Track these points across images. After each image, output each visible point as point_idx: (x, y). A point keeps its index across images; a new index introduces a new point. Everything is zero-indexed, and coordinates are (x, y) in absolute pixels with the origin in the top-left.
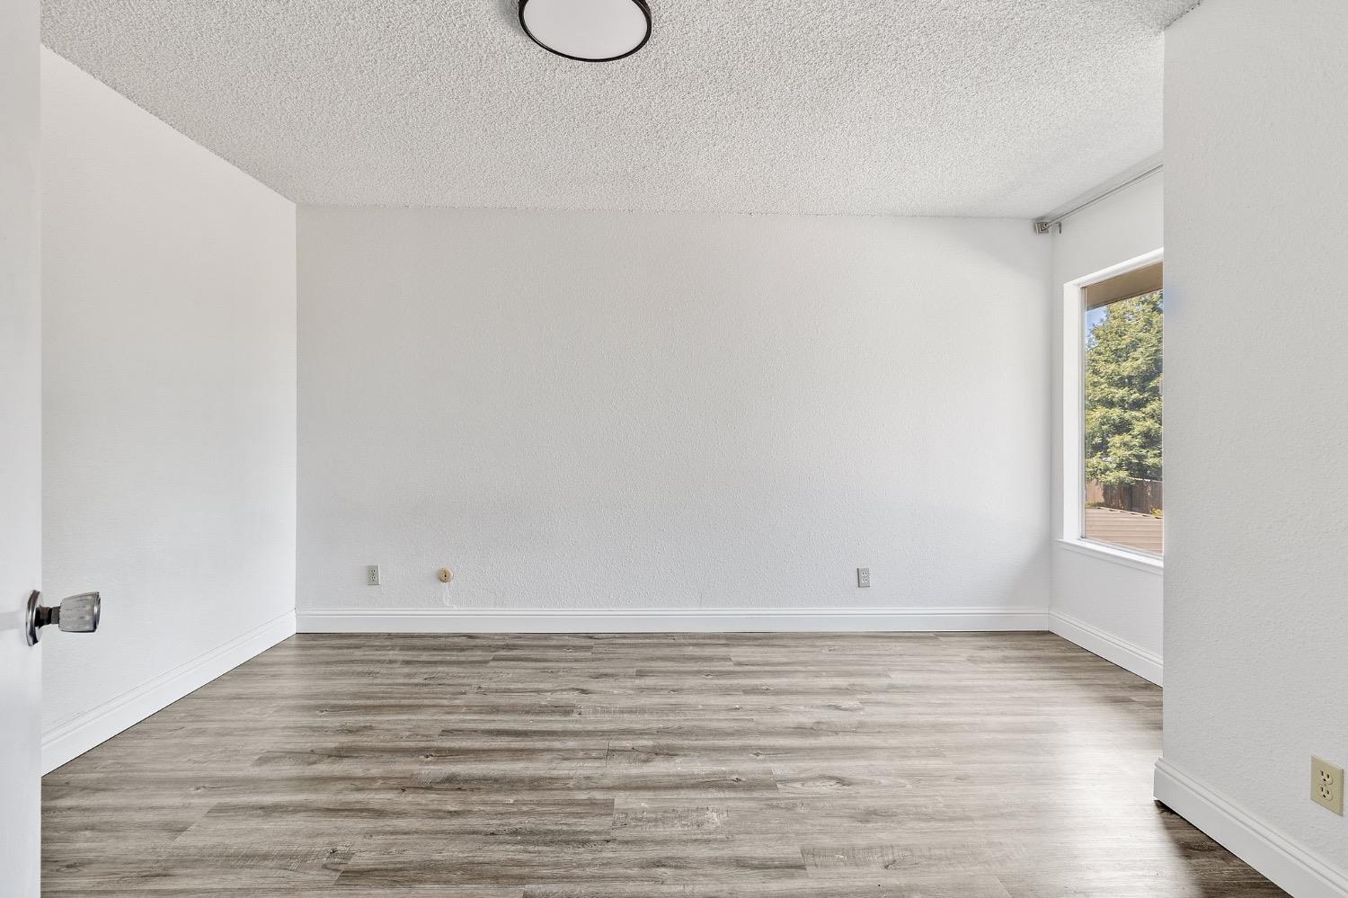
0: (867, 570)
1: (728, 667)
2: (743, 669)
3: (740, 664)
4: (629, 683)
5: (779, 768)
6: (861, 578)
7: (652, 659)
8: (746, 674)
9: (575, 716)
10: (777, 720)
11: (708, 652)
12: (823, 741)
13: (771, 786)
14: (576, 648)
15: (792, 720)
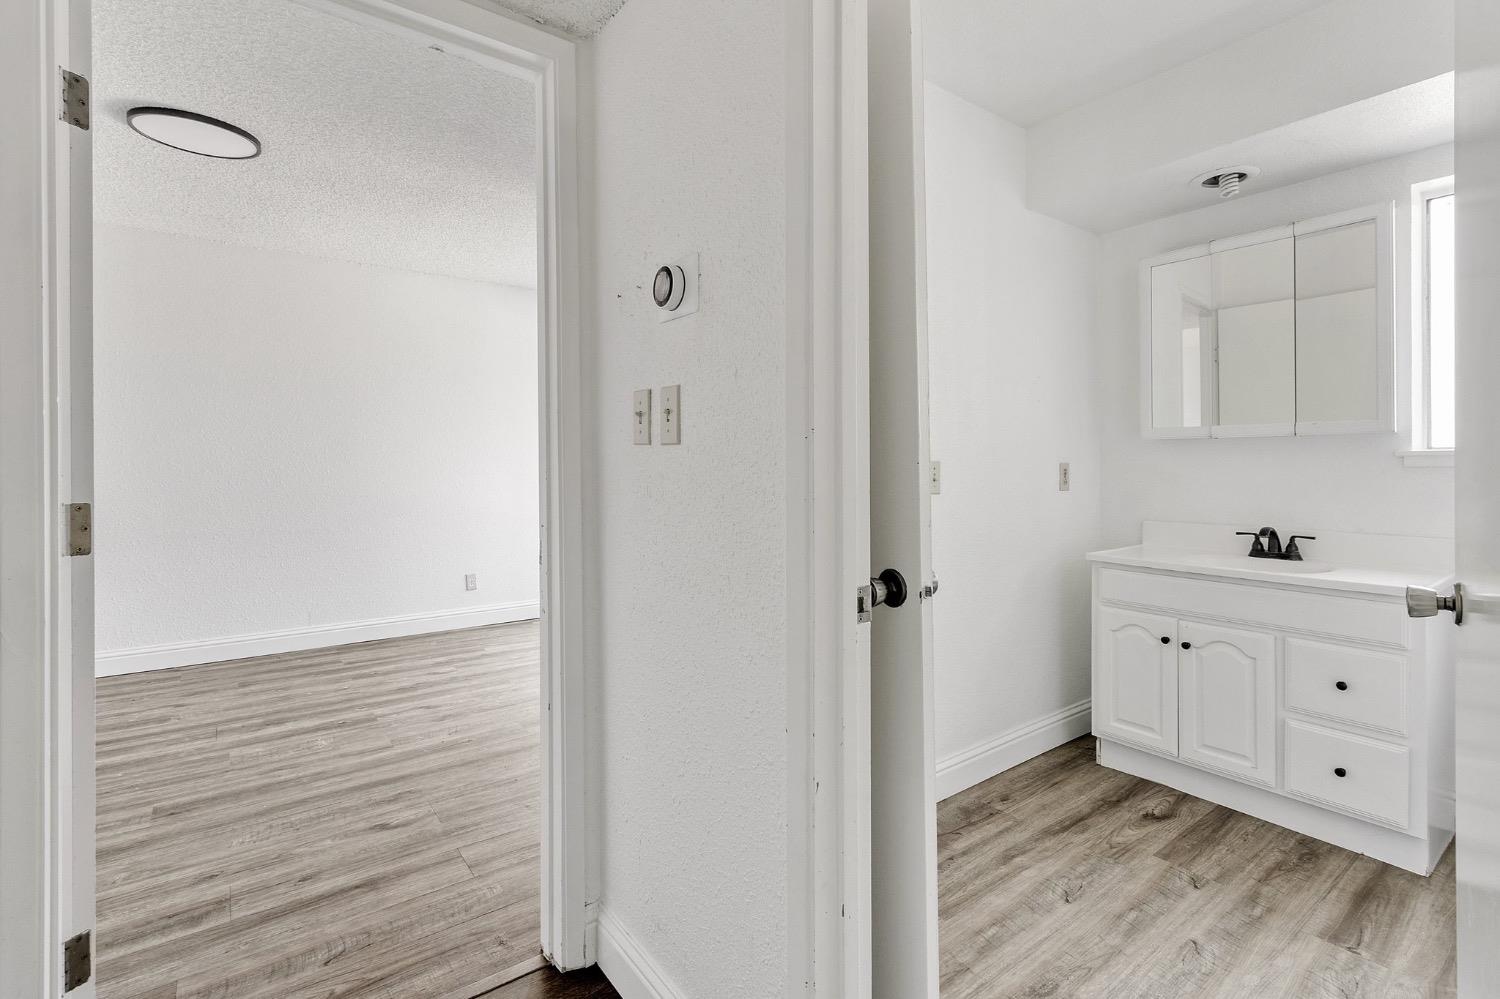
0: (473, 576)
1: (341, 666)
2: (352, 666)
3: (350, 663)
4: (231, 692)
5: (378, 711)
6: (469, 583)
7: (255, 674)
8: (355, 668)
9: (173, 721)
10: (383, 688)
11: (316, 661)
12: (419, 692)
13: (374, 720)
14: (159, 680)
15: (395, 686)
